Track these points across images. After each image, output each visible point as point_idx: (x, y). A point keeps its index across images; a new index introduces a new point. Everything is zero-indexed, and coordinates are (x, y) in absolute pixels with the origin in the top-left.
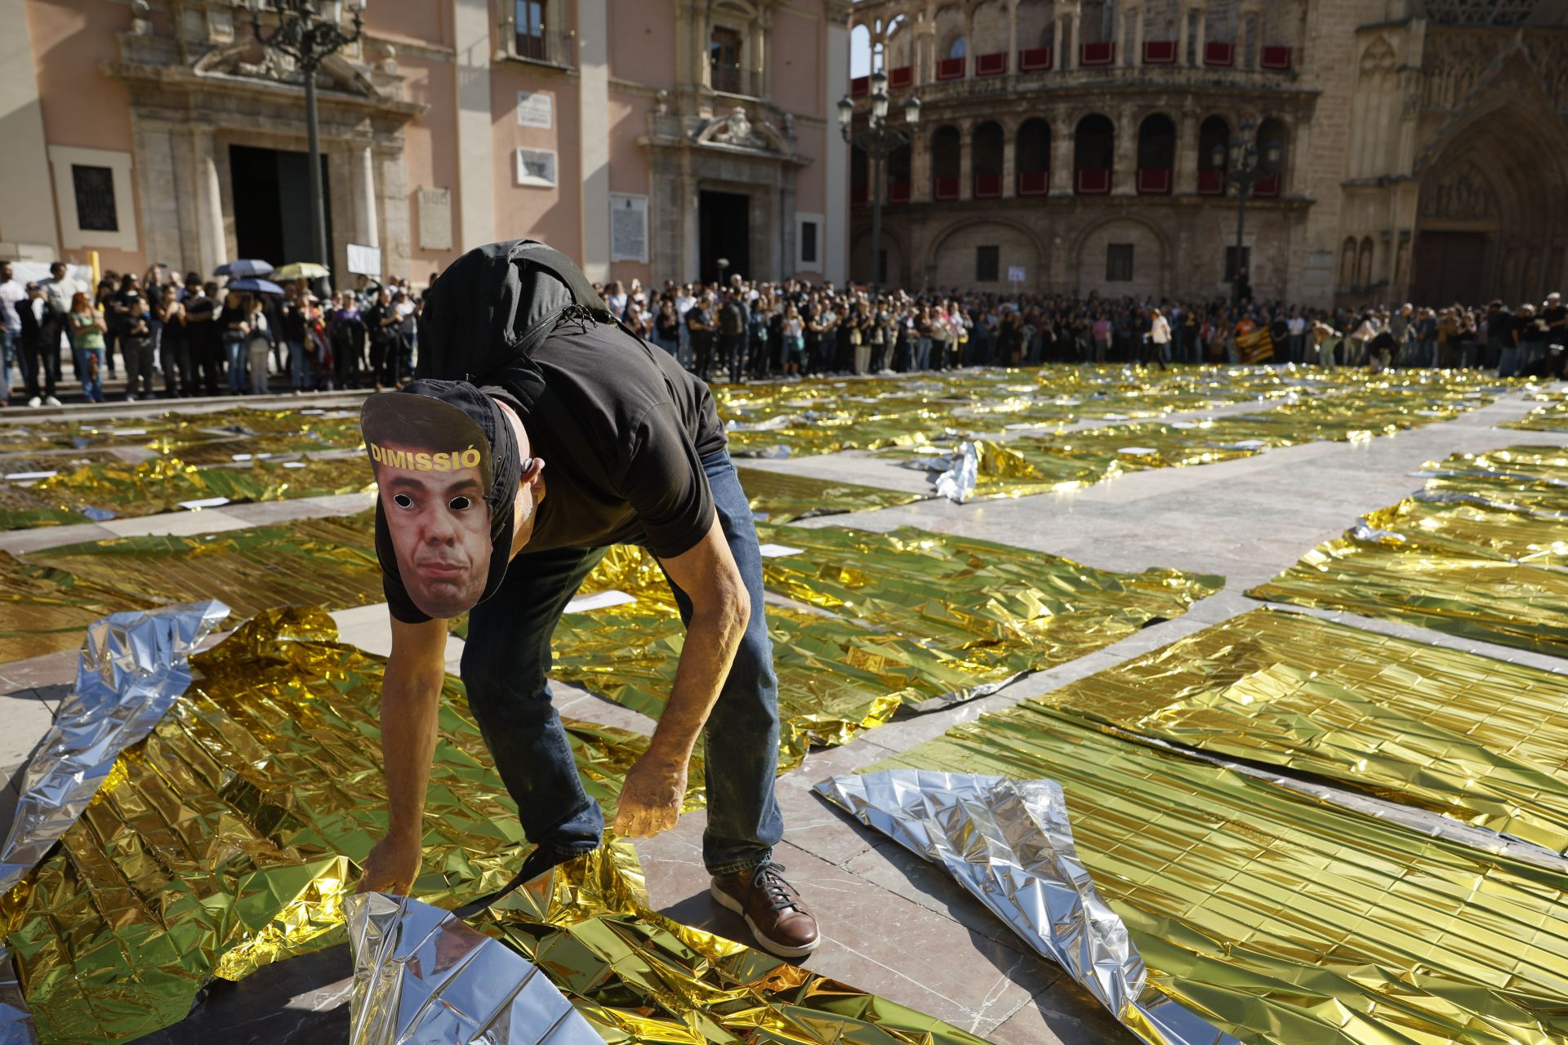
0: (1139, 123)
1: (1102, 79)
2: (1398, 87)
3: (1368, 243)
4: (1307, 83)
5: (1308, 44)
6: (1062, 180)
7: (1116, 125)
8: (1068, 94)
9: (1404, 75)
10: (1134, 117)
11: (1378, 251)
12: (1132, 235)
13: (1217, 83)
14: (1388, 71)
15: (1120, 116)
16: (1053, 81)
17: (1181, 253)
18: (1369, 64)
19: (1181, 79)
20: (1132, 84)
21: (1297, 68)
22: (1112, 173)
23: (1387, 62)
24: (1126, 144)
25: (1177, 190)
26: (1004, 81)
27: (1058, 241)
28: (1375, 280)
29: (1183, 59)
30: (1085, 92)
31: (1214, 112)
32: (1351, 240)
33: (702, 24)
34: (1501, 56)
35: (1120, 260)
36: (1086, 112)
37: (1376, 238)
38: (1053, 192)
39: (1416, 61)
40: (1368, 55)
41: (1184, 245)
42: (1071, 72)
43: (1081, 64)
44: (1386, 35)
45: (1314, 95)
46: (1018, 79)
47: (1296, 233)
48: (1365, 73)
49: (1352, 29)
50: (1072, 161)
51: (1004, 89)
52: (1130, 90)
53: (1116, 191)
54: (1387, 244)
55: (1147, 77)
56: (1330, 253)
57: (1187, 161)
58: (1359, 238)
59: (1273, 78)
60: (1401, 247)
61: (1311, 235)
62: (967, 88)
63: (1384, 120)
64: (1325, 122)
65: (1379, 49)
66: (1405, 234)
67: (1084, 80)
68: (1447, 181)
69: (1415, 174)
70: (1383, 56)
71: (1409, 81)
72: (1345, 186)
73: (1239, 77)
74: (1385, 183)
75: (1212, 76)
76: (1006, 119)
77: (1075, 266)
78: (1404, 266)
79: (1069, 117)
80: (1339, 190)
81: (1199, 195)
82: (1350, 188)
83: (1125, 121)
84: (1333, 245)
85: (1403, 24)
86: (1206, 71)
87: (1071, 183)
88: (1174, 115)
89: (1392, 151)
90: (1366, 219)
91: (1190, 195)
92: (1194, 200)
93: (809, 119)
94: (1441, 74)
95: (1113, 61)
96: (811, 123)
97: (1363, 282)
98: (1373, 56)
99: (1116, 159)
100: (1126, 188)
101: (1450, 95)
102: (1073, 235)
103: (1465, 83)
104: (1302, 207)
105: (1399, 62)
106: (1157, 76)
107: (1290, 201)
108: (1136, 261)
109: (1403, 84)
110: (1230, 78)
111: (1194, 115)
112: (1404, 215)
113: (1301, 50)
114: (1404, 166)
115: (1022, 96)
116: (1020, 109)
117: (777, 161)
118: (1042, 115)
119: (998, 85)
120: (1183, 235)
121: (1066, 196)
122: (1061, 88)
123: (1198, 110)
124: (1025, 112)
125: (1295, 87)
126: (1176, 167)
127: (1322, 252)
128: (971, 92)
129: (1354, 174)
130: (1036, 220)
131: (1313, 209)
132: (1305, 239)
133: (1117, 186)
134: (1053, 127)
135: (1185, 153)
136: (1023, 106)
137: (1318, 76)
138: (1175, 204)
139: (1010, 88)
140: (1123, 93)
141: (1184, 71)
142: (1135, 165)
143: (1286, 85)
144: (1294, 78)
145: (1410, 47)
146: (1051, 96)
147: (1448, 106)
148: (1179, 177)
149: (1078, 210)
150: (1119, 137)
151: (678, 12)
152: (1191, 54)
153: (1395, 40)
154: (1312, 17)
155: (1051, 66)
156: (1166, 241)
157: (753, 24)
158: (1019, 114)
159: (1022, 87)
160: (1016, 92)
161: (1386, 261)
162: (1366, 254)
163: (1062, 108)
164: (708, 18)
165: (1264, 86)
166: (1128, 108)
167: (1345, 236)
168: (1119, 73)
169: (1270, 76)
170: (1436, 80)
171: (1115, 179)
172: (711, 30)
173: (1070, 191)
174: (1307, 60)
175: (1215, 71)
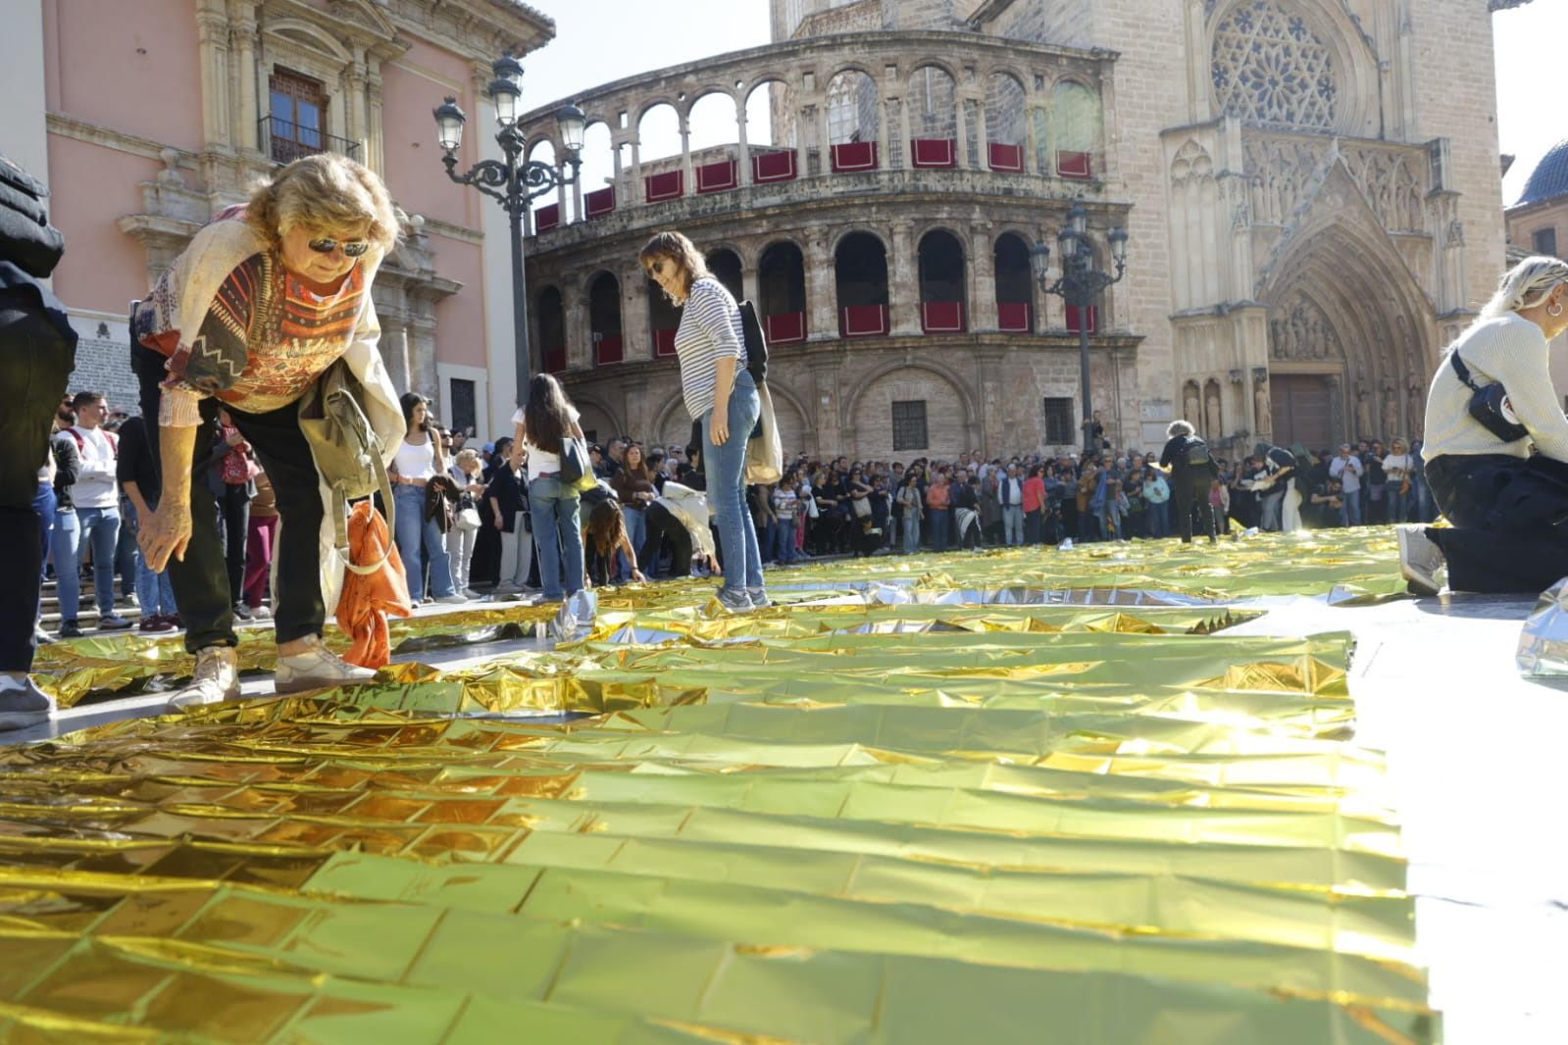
0: (917, 242)
1: (864, 186)
2: (1221, 196)
3: (1213, 385)
4: (1114, 195)
5: (1109, 148)
6: (823, 319)
7: (887, 245)
8: (822, 208)
9: (1226, 182)
10: (910, 234)
11: (1228, 395)
12: (922, 388)
13: (1008, 192)
14: (1206, 177)
15: (892, 233)
16: (799, 192)
17: (989, 408)
18: (1181, 173)
19: (963, 185)
20: (903, 192)
21: (1100, 177)
22: (887, 307)
23: (1202, 169)
24: (903, 270)
25: (973, 328)
26: (735, 196)
27: (825, 400)
28: (1228, 433)
29: (963, 161)
30: (844, 203)
31: (1009, 227)
32: (1191, 384)
33: (248, 56)
34: (1321, 167)
35: (910, 420)
36: (847, 230)
37: (1221, 379)
38: (810, 337)
39: (1237, 166)
40: (1179, 161)
41: (991, 398)
42: (822, 179)
43: (834, 169)
44: (1196, 138)
45: (1125, 208)
46: (754, 192)
47: (1125, 378)
48: (1177, 183)
49: (1156, 132)
50: (834, 294)
51: (737, 207)
52: (901, 199)
53: (893, 332)
54: (1238, 385)
55: (921, 183)
56: (1167, 402)
57: (982, 289)
58: (1202, 382)
59: (1073, 189)
60: (1257, 389)
61: (1142, 380)
62: (687, 208)
63: (1210, 237)
64: (1140, 241)
65: (1191, 155)
66: (1260, 370)
67: (841, 189)
68: (1280, 315)
69: (1257, 299)
70: (1197, 161)
71: (1233, 188)
72: (1173, 319)
73: (1036, 187)
74: (1224, 312)
75: (1001, 184)
76: (743, 245)
77: (851, 434)
78: (1265, 411)
79: (825, 236)
80: (1168, 324)
81: (1001, 333)
82: (1181, 321)
83: (898, 239)
84: (1170, 392)
85: (1215, 124)
86: (992, 175)
87: (836, 322)
88: (961, 230)
89: (1226, 273)
90: (1208, 358)
91: (992, 333)
92: (998, 339)
93: (453, 228)
94: (1262, 185)
95: (876, 165)
96: (456, 236)
97: (1215, 436)
98: (1185, 162)
99: (891, 289)
100: (909, 325)
101: (1277, 208)
102: (845, 391)
103: (1289, 196)
104: (1127, 347)
105: (1217, 170)
106: (933, 182)
107: (1114, 338)
108: (931, 422)
109: (1227, 193)
110: (1023, 186)
111: (986, 232)
112: (1254, 349)
113: (1103, 155)
114: (1244, 289)
115: (761, 214)
116: (760, 231)
117: (397, 278)
118: (789, 237)
119: (728, 201)
120: (989, 385)
121: (830, 341)
122: (811, 200)
123: (990, 225)
124: (766, 234)
125: (1100, 198)
126: (970, 298)
127: (1158, 402)
128: (693, 213)
129: (1182, 305)
130: (795, 375)
131: (1141, 348)
132: (1136, 385)
133: (896, 324)
134: (805, 252)
135: (978, 279)
136: (765, 226)
137: (1125, 186)
138: (975, 344)
139: (744, 205)
140: (893, 203)
141: (967, 176)
142: (917, 296)
143: (1090, 197)
144: (1098, 188)
145: (1228, 149)
146: (800, 210)
147: (1277, 223)
148: (975, 310)
149: (849, 358)
150: (893, 259)
151: (203, 33)
152: (973, 153)
153: (1208, 142)
154: (1108, 116)
155: (795, 175)
156: (965, 393)
157: (346, 71)
158: (757, 237)
159: (758, 203)
160: (753, 210)
161: (1240, 408)
162: (1213, 401)
163: (814, 225)
164: (259, 46)
165: (1064, 196)
166: (901, 222)
167: (1183, 381)
168: (885, 177)
169: (1070, 184)
170: (1259, 191)
171: (892, 314)
172: (266, 71)
173: (835, 334)
174: (1109, 166)
175: (1004, 178)
